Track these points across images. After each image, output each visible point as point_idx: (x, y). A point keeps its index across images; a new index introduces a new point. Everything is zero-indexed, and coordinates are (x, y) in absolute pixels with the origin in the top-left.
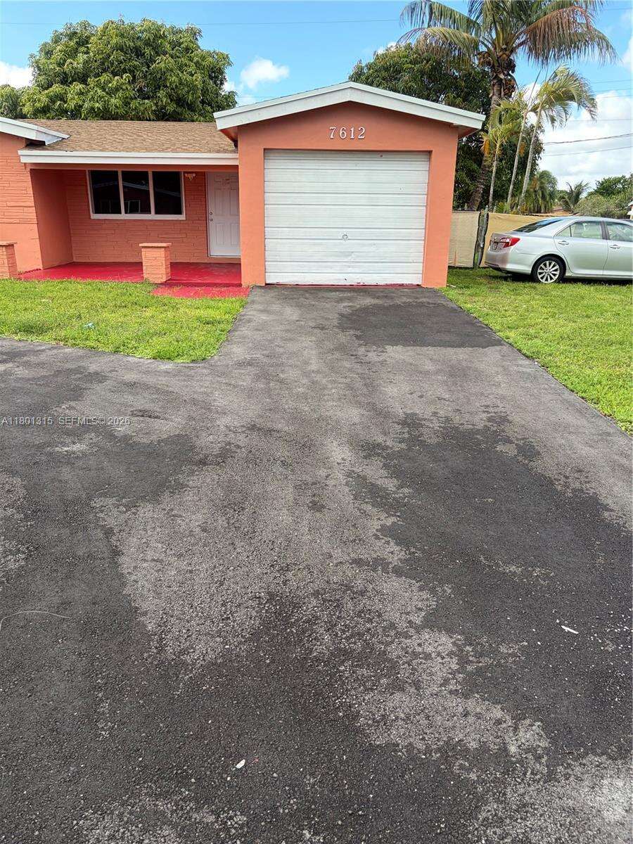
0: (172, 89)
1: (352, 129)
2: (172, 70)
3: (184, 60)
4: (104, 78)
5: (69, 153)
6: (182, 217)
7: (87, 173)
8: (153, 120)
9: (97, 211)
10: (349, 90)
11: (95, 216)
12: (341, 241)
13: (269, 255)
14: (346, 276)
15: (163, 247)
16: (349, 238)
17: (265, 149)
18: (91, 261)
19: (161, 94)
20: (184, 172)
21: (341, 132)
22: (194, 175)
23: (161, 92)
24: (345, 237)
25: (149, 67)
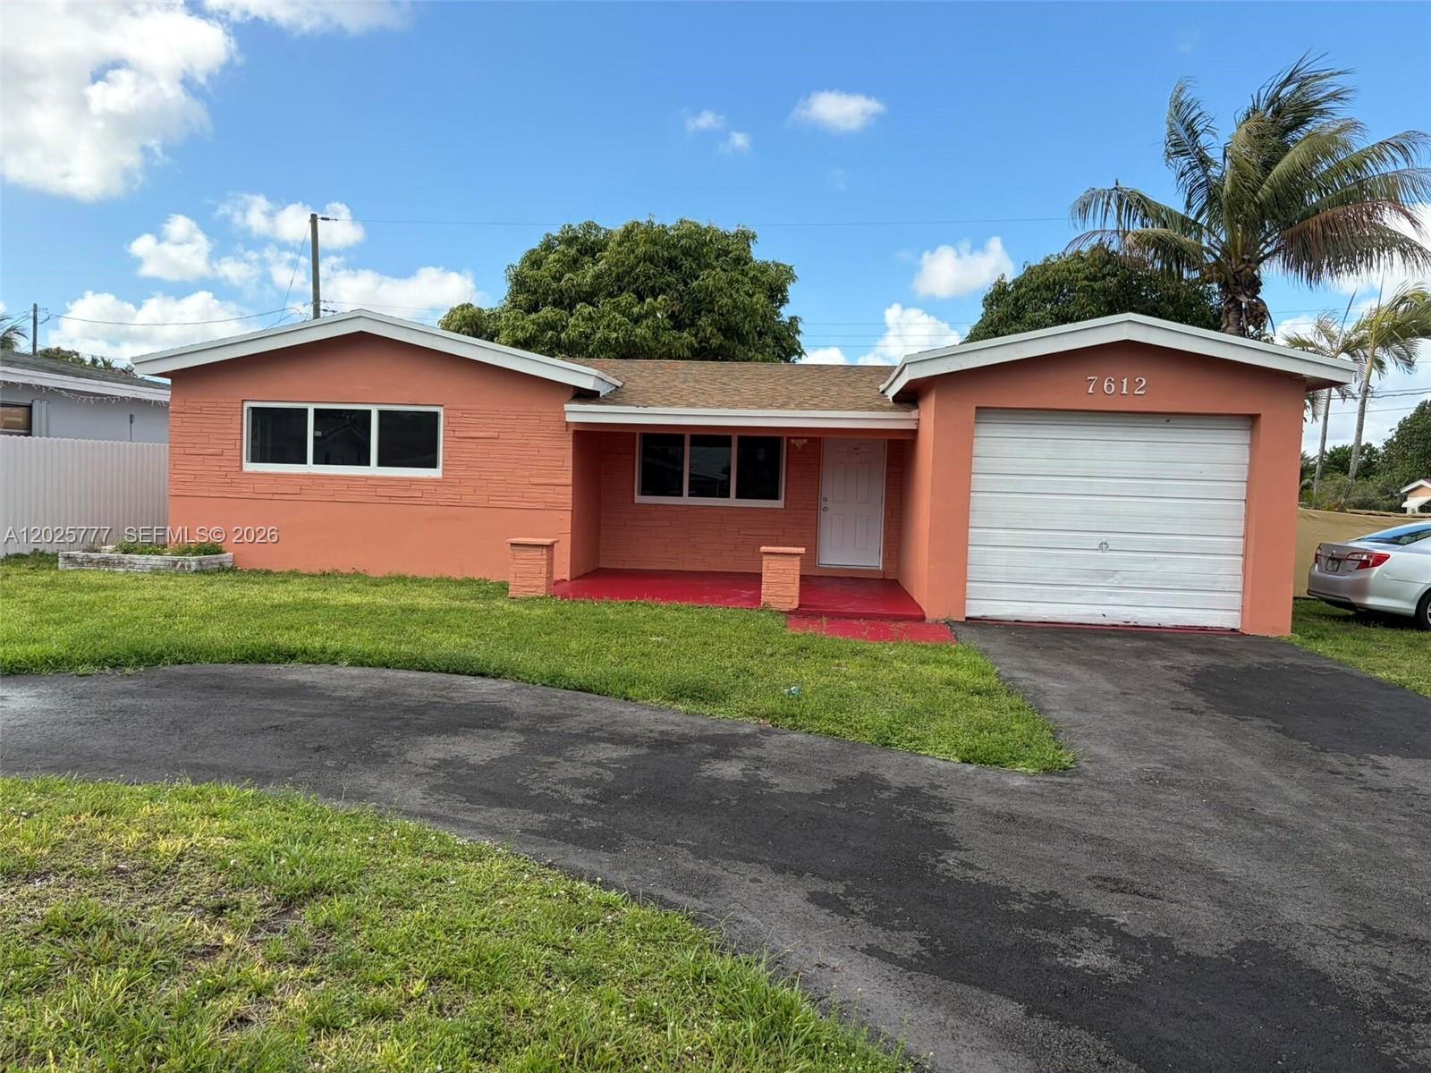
0: (722, 315)
1: (1125, 381)
2: (721, 290)
3: (736, 275)
4: (626, 298)
5: (641, 410)
6: (778, 504)
7: (638, 435)
8: (688, 359)
9: (643, 493)
10: (1127, 324)
11: (639, 499)
12: (1099, 553)
13: (973, 573)
14: (1105, 610)
15: (799, 554)
16: (1111, 547)
17: (977, 408)
18: (627, 567)
19: (704, 321)
20: (789, 439)
21: (1106, 384)
22: (805, 441)
23: (704, 319)
24: (1104, 546)
25: (686, 284)
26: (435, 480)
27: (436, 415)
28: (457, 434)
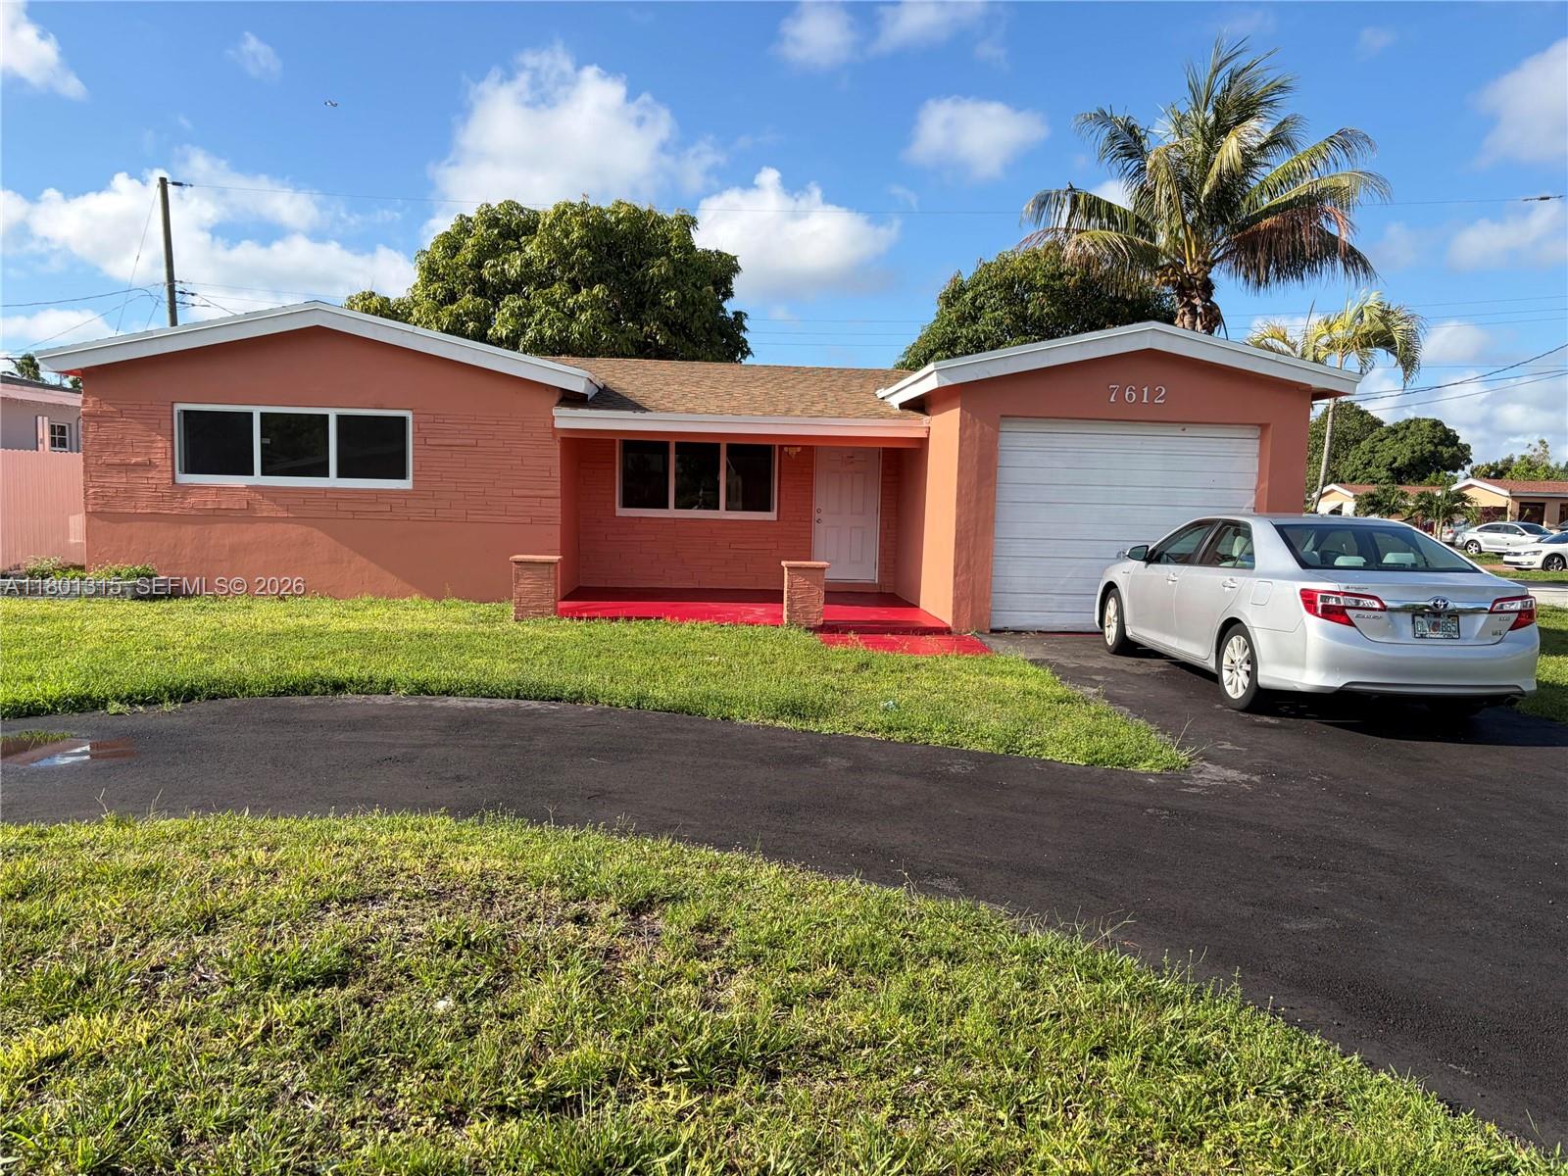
0: (669, 308)
1: (1146, 389)
2: (667, 281)
5: (639, 415)
6: (771, 516)
7: (617, 444)
9: (626, 504)
10: (1150, 333)
11: (622, 512)
13: (998, 584)
15: (823, 569)
17: (1001, 416)
18: (609, 585)
20: (781, 447)
21: (1127, 393)
22: (799, 449)
24: (1121, 555)
26: (405, 492)
27: (403, 419)
28: (429, 441)
